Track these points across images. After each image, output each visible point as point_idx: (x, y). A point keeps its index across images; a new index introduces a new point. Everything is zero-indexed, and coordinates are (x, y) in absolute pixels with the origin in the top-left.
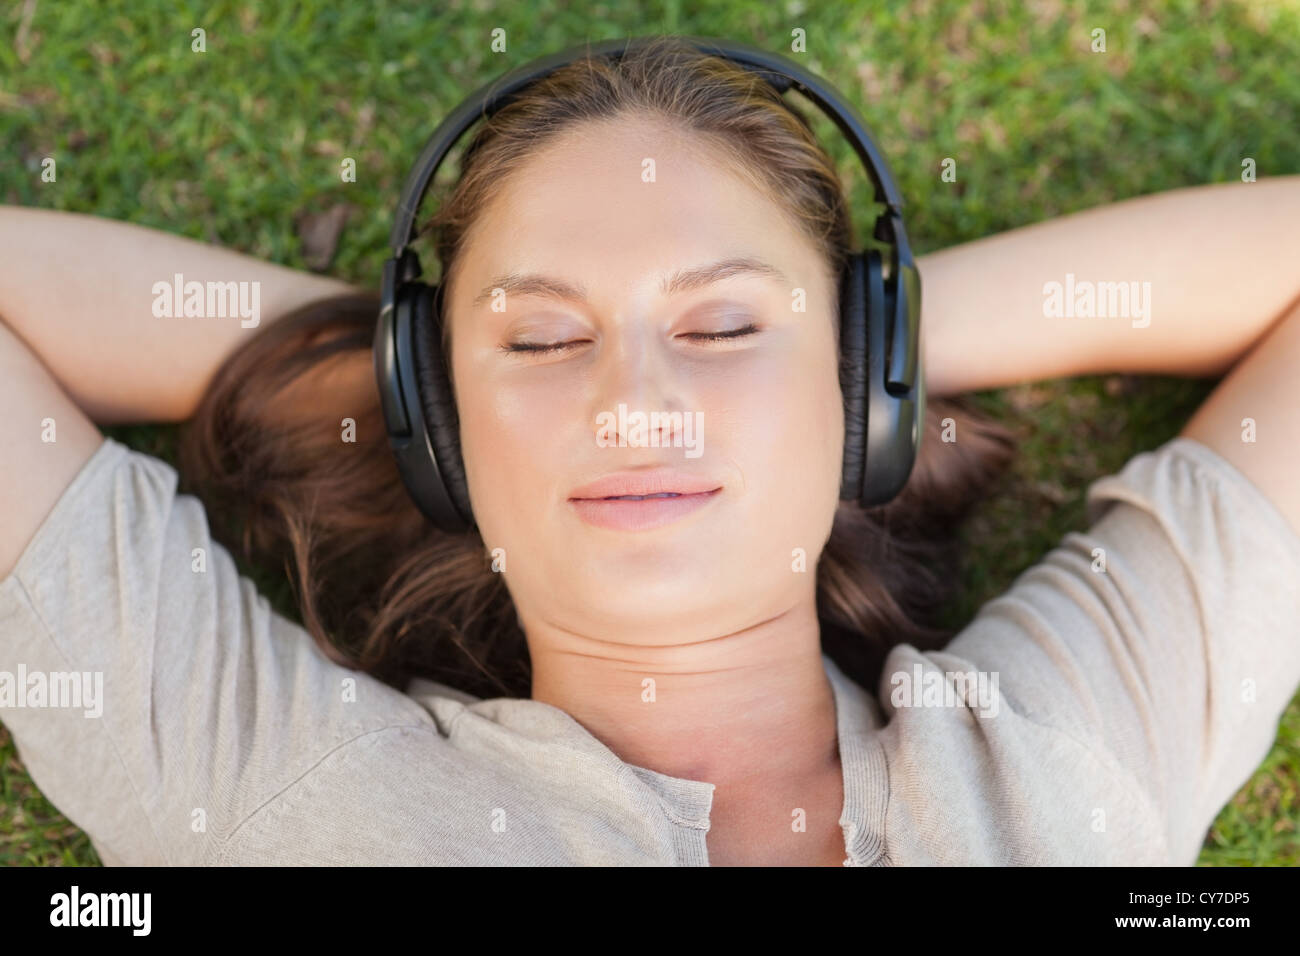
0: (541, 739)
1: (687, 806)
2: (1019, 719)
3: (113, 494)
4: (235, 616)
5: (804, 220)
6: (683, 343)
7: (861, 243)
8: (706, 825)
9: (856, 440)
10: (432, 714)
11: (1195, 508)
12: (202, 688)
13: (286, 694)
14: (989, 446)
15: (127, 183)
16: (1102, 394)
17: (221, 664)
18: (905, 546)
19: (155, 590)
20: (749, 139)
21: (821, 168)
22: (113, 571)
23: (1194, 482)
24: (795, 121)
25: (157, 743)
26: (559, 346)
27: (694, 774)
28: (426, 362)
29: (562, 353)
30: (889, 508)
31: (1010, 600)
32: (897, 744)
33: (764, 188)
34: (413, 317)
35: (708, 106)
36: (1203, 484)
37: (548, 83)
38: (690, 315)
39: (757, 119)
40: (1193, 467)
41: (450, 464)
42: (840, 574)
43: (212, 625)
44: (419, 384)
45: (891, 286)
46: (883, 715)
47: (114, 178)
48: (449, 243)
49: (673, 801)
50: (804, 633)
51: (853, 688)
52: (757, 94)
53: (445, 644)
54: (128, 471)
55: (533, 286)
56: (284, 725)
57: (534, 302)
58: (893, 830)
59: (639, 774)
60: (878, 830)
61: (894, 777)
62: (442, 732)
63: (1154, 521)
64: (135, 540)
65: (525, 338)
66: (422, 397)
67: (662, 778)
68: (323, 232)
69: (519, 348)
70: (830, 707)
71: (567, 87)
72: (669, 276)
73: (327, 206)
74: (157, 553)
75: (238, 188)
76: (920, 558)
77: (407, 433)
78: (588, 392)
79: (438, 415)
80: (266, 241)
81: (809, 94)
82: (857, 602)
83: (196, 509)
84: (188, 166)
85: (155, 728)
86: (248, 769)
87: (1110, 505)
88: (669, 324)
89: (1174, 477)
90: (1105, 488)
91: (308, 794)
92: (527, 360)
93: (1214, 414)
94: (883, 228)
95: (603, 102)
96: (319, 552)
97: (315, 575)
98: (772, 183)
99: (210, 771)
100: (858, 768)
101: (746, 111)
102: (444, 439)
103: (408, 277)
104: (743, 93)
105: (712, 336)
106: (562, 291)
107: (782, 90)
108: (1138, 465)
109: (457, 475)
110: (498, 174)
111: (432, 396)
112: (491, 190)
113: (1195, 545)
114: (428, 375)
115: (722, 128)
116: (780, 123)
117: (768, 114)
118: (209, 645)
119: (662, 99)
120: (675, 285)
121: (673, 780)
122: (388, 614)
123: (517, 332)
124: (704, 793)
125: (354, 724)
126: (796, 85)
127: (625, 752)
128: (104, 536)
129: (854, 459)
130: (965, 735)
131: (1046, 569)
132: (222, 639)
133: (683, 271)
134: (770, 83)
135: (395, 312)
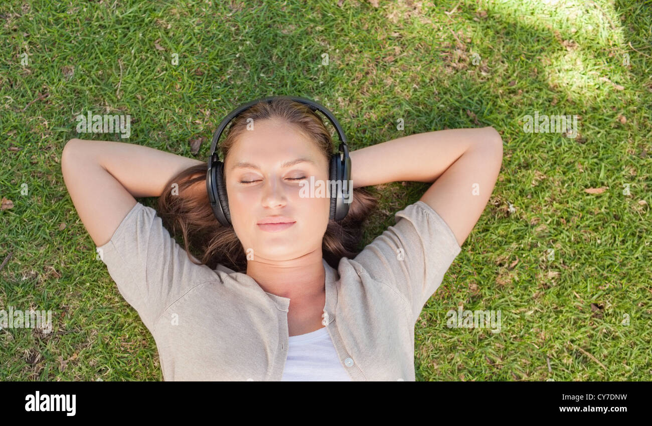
0: (246, 286)
1: (282, 306)
2: (373, 280)
3: (137, 219)
4: (169, 251)
5: (320, 147)
6: (286, 181)
7: (336, 151)
8: (287, 311)
9: (333, 205)
10: (219, 276)
11: (423, 221)
12: (159, 271)
13: (181, 272)
14: (369, 202)
15: (146, 132)
16: (400, 187)
17: (164, 264)
18: (346, 230)
19: (147, 245)
20: (305, 125)
21: (325, 133)
22: (136, 240)
23: (423, 214)
24: (318, 120)
25: (148, 285)
26: (253, 181)
27: (285, 295)
28: (219, 184)
29: (254, 184)
30: (342, 221)
31: (372, 245)
32: (340, 287)
33: (309, 138)
34: (216, 171)
35: (293, 116)
36: (425, 214)
37: (251, 109)
38: (289, 173)
39: (307, 120)
40: (423, 209)
41: (226, 211)
42: (328, 238)
43: (162, 253)
44: (218, 189)
45: (343, 163)
46: (338, 277)
47: (142, 131)
48: (226, 151)
49: (279, 304)
50: (318, 256)
51: (331, 268)
52: (308, 112)
53: (225, 256)
54: (141, 211)
55: (246, 165)
56: (180, 281)
57: (247, 170)
58: (337, 314)
59: (269, 295)
60: (333, 313)
61: (339, 297)
62: (222, 282)
63: (412, 225)
64: (142, 231)
65: (244, 180)
66: (218, 193)
67: (277, 297)
68: (196, 145)
69: (243, 182)
70: (323, 276)
71: (256, 111)
72: (283, 163)
73: (197, 138)
74: (148, 234)
75: (174, 134)
76: (350, 233)
77: (215, 203)
78: (261, 195)
79: (222, 198)
80: (182, 148)
81: (321, 111)
82: (333, 246)
83: (160, 220)
84: (162, 127)
85: (147, 281)
86: (170, 293)
87: (401, 218)
88: (283, 176)
89: (417, 212)
90: (399, 214)
91: (185, 300)
92: (246, 185)
93: (429, 194)
94: (341, 146)
95: (265, 115)
96: (189, 234)
97: (189, 241)
98: (311, 137)
99: (161, 293)
100: (329, 294)
101: (304, 117)
102: (224, 204)
103: (215, 160)
104: (304, 112)
105: (294, 179)
106: (254, 167)
107: (314, 110)
108: (408, 208)
109: (228, 213)
110: (237, 135)
111: (221, 193)
112: (236, 138)
113: (422, 232)
114: (220, 187)
115: (298, 122)
116: (313, 120)
117: (310, 118)
118: (162, 259)
119: (281, 114)
120: (284, 166)
121: (279, 297)
122: (210, 248)
123: (242, 178)
124: (287, 301)
125: (198, 281)
126: (318, 109)
127: (265, 289)
128: (134, 231)
129: (332, 209)
130: (358, 285)
131: (382, 236)
132: (165, 257)
133: (286, 162)
134: (311, 108)
135: (211, 170)
